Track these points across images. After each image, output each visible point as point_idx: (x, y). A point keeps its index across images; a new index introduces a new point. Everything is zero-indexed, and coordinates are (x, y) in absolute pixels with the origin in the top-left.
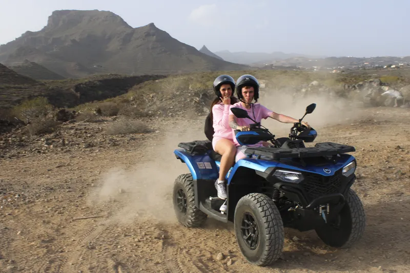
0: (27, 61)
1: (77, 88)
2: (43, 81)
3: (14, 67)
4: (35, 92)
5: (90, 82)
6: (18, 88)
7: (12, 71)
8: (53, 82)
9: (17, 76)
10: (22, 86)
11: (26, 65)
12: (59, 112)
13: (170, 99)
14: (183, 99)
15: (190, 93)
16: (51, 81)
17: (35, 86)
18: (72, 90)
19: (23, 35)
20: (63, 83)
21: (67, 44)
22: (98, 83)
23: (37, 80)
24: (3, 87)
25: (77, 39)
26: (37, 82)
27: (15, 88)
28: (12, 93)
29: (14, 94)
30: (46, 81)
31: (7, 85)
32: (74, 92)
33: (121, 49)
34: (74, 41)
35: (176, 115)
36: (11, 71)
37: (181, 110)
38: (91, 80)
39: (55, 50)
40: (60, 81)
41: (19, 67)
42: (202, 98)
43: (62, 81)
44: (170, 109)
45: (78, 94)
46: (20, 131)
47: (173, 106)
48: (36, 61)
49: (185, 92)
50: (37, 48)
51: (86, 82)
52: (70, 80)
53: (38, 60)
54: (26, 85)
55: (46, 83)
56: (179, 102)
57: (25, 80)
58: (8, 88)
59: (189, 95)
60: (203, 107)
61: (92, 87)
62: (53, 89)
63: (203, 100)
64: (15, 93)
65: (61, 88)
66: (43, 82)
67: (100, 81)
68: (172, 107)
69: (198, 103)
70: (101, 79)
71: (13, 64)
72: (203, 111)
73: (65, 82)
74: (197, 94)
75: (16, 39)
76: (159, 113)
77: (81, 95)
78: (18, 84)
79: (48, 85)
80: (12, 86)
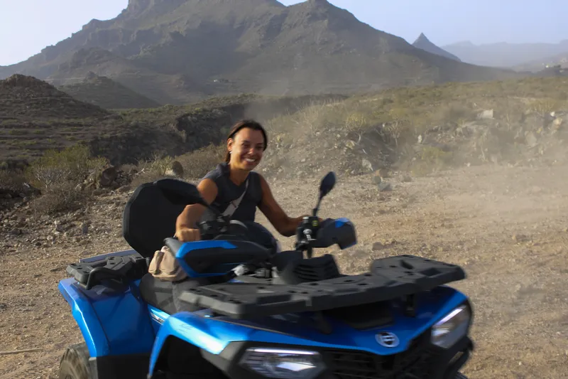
0: (92, 75)
1: (182, 123)
2: (120, 112)
3: (69, 86)
4: (105, 132)
5: (204, 110)
6: (75, 125)
7: (64, 94)
8: (136, 112)
9: (72, 102)
10: (82, 121)
11: (90, 82)
12: (104, 172)
13: (302, 144)
14: (326, 145)
15: (339, 132)
16: (134, 110)
17: (105, 121)
18: (173, 127)
19: (84, 27)
20: (155, 114)
21: (163, 41)
22: (219, 113)
23: (109, 110)
24: (48, 123)
25: (182, 31)
26: (110, 114)
27: (69, 125)
28: (64, 135)
29: (68, 137)
30: (125, 111)
31: (56, 120)
32: (176, 130)
33: (262, 46)
34: (176, 35)
35: (309, 174)
36: (61, 94)
37: (320, 164)
38: (206, 107)
39: (142, 53)
40: (150, 110)
41: (77, 86)
42: (362, 142)
43: (153, 110)
44: (301, 163)
45: (183, 135)
46: (27, 207)
47: (307, 159)
48: (108, 74)
49: (331, 132)
50: (110, 50)
51: (197, 112)
52: (168, 109)
53: (113, 71)
54: (88, 120)
55: (125, 115)
56: (318, 151)
57: (87, 109)
58: (56, 125)
59: (339, 136)
60: (361, 159)
61: (208, 119)
62: (136, 126)
63: (363, 146)
64: (69, 135)
65: (152, 123)
66: (120, 114)
67: (223, 109)
68: (304, 160)
69: (353, 152)
70: (225, 104)
71: (68, 81)
72: (360, 166)
73: (160, 112)
74: (352, 136)
75: (73, 34)
76: (280, 170)
77: (190, 134)
78: (76, 118)
79: (128, 118)
80: (64, 121)
